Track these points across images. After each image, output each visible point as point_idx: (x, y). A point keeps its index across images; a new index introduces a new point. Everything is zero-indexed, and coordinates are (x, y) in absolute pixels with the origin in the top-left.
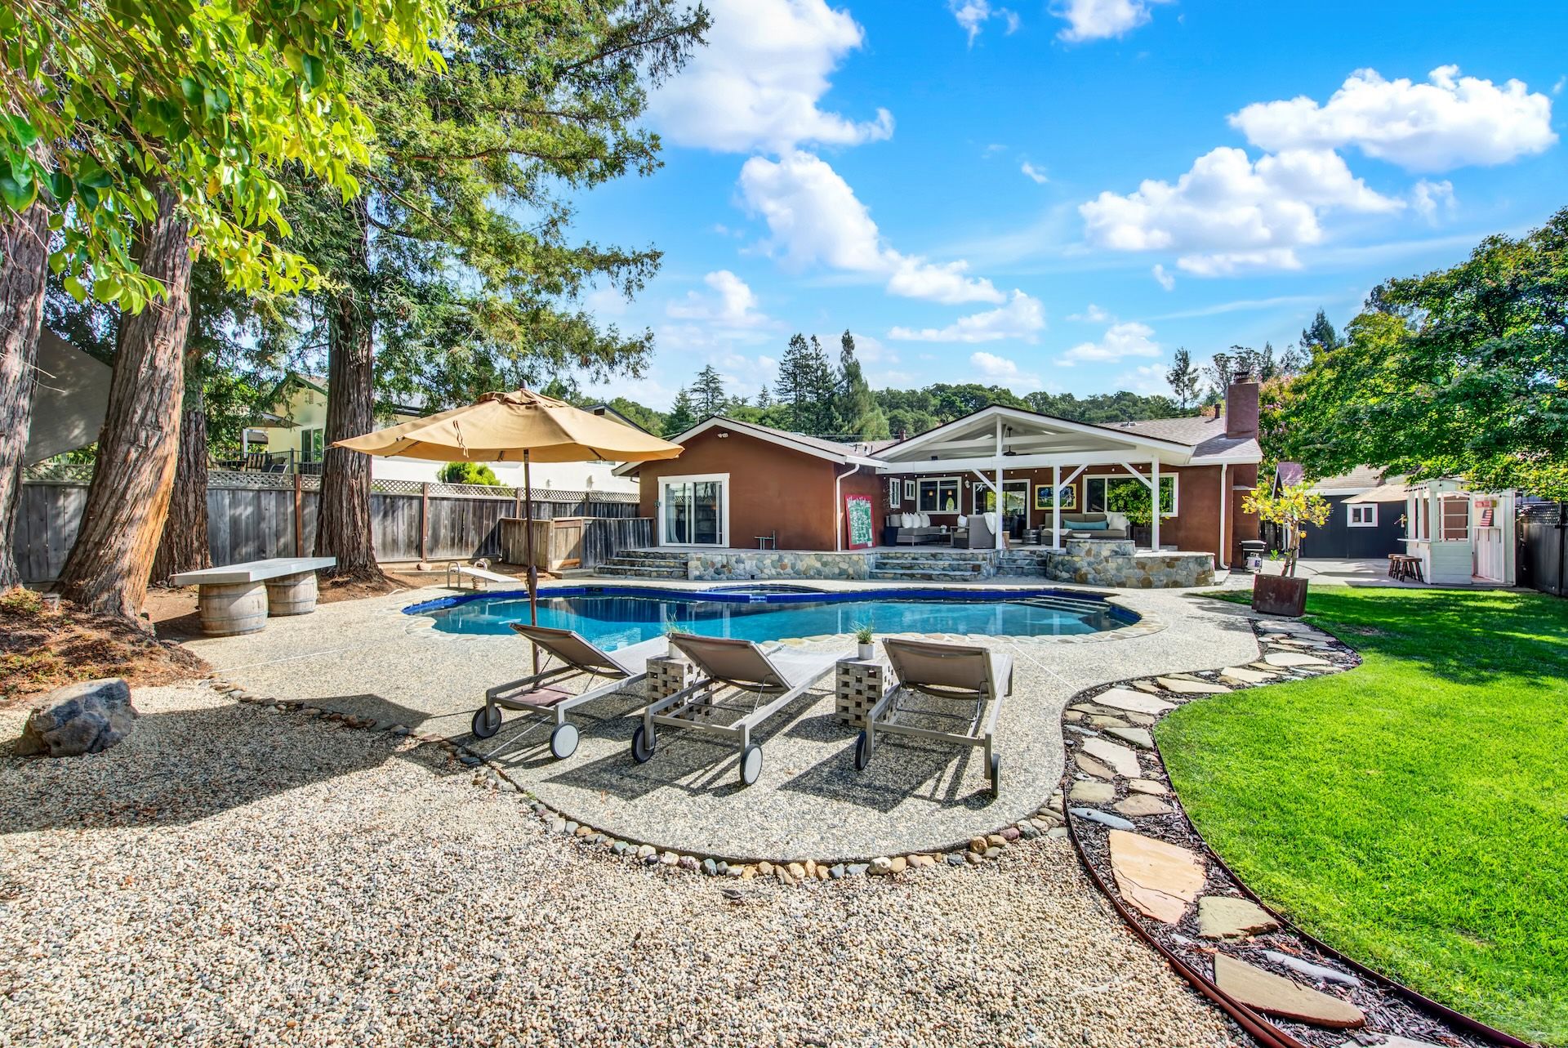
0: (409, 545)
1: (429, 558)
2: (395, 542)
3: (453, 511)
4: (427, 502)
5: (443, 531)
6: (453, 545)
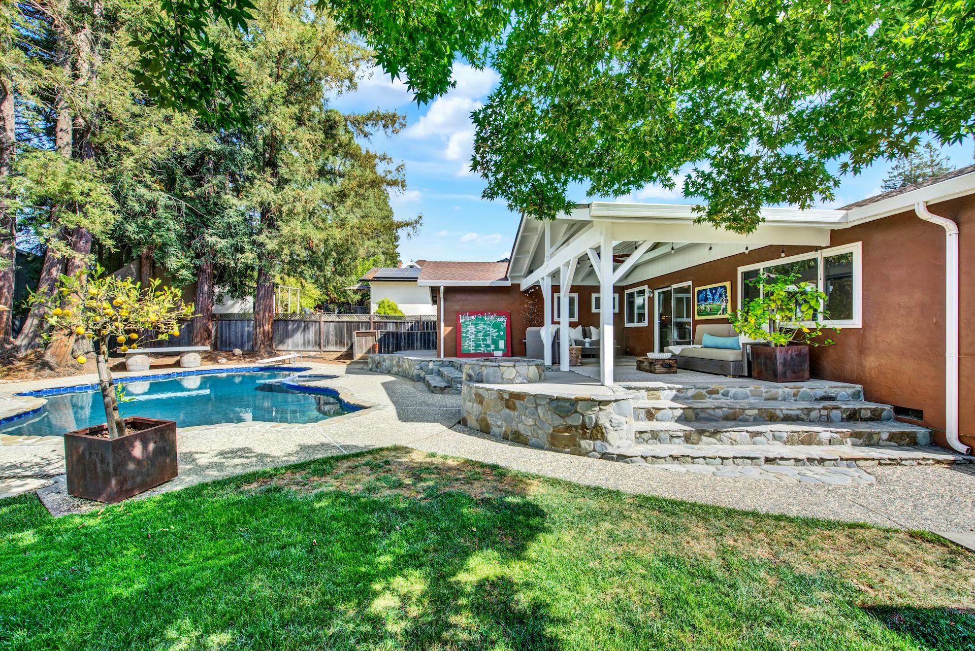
0: (316, 342)
1: (326, 349)
2: (309, 342)
3: (336, 328)
4: (322, 323)
5: (331, 337)
6: (336, 344)
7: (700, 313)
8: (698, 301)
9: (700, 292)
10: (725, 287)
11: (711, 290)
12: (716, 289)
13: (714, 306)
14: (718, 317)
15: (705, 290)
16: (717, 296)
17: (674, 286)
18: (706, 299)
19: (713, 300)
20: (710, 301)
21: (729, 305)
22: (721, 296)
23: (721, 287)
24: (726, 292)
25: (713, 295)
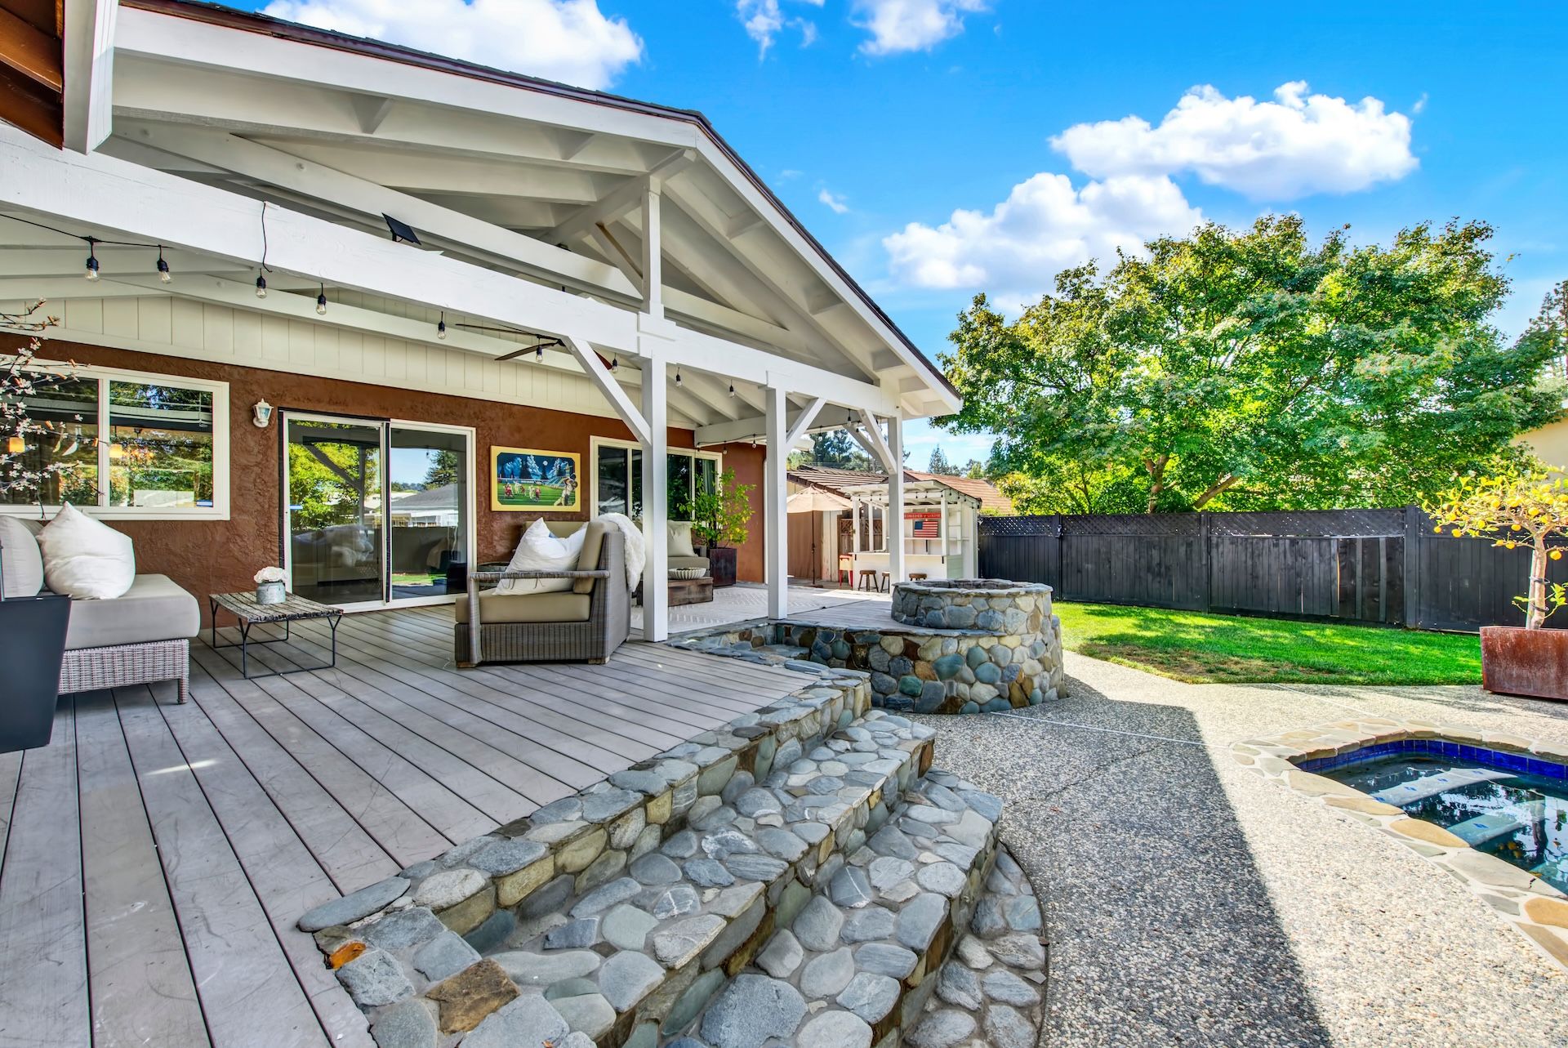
7: (506, 498)
8: (502, 473)
9: (504, 459)
10: (571, 462)
11: (539, 459)
12: (552, 460)
13: (547, 488)
14: (555, 508)
15: (524, 457)
16: (554, 472)
17: (396, 423)
18: (525, 474)
19: (544, 477)
20: (534, 478)
21: (578, 490)
22: (561, 473)
23: (563, 459)
24: (572, 470)
25: (544, 470)
